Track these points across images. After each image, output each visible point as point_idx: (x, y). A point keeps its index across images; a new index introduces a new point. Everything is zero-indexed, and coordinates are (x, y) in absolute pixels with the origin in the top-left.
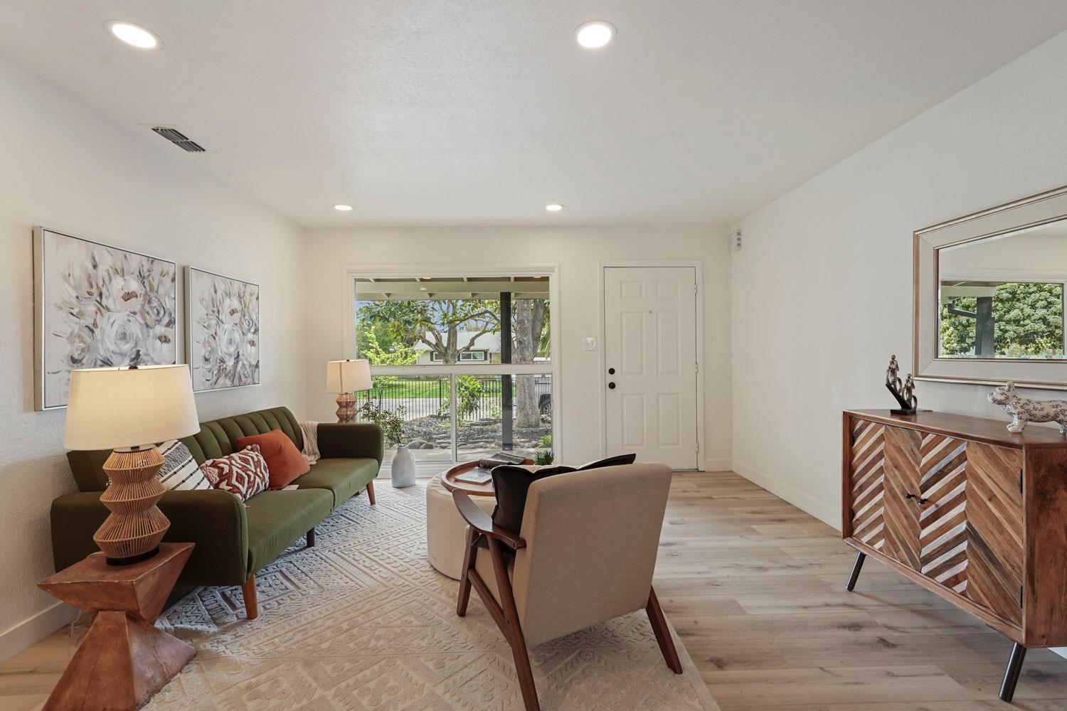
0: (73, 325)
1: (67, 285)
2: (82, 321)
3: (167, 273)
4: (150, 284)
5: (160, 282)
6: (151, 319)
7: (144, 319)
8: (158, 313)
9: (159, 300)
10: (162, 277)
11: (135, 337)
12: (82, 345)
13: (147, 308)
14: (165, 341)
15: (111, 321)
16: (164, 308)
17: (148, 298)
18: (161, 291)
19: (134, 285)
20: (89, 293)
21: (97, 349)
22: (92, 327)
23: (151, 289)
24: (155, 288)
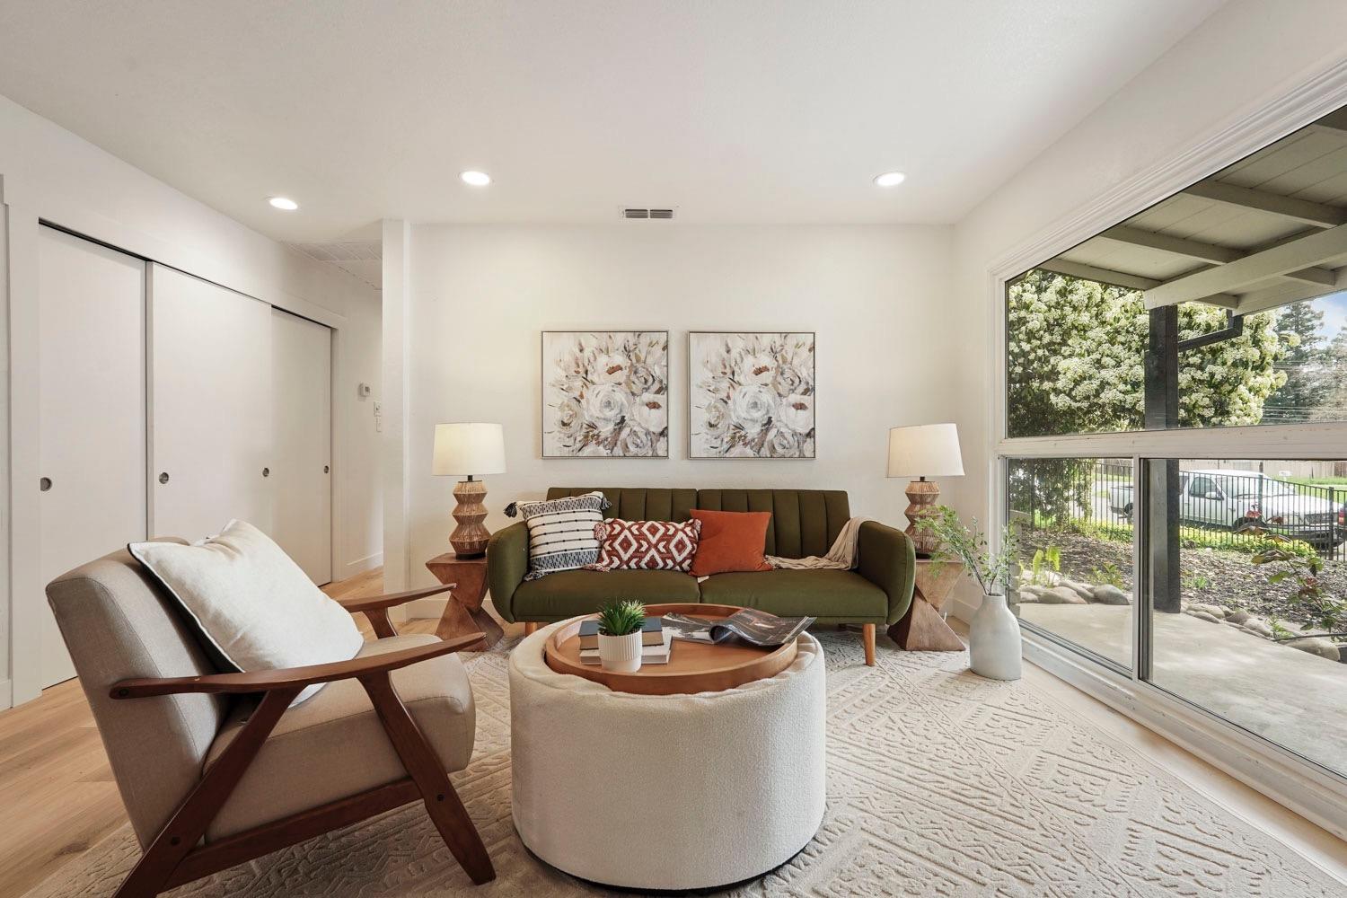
0: (564, 398)
1: (559, 369)
2: (570, 394)
3: (657, 342)
4: (636, 356)
5: (648, 353)
6: (636, 388)
7: (630, 388)
8: (646, 381)
9: (647, 370)
10: (650, 348)
11: (619, 404)
12: (571, 413)
13: (633, 378)
14: (654, 407)
15: (596, 392)
16: (653, 377)
17: (634, 369)
18: (649, 360)
19: (619, 359)
20: (578, 372)
21: (583, 415)
22: (579, 398)
23: (638, 361)
24: (643, 359)
